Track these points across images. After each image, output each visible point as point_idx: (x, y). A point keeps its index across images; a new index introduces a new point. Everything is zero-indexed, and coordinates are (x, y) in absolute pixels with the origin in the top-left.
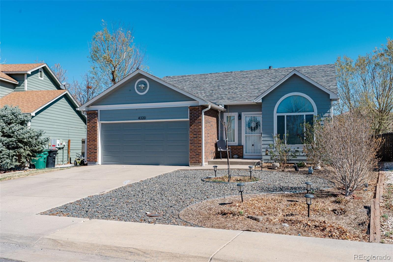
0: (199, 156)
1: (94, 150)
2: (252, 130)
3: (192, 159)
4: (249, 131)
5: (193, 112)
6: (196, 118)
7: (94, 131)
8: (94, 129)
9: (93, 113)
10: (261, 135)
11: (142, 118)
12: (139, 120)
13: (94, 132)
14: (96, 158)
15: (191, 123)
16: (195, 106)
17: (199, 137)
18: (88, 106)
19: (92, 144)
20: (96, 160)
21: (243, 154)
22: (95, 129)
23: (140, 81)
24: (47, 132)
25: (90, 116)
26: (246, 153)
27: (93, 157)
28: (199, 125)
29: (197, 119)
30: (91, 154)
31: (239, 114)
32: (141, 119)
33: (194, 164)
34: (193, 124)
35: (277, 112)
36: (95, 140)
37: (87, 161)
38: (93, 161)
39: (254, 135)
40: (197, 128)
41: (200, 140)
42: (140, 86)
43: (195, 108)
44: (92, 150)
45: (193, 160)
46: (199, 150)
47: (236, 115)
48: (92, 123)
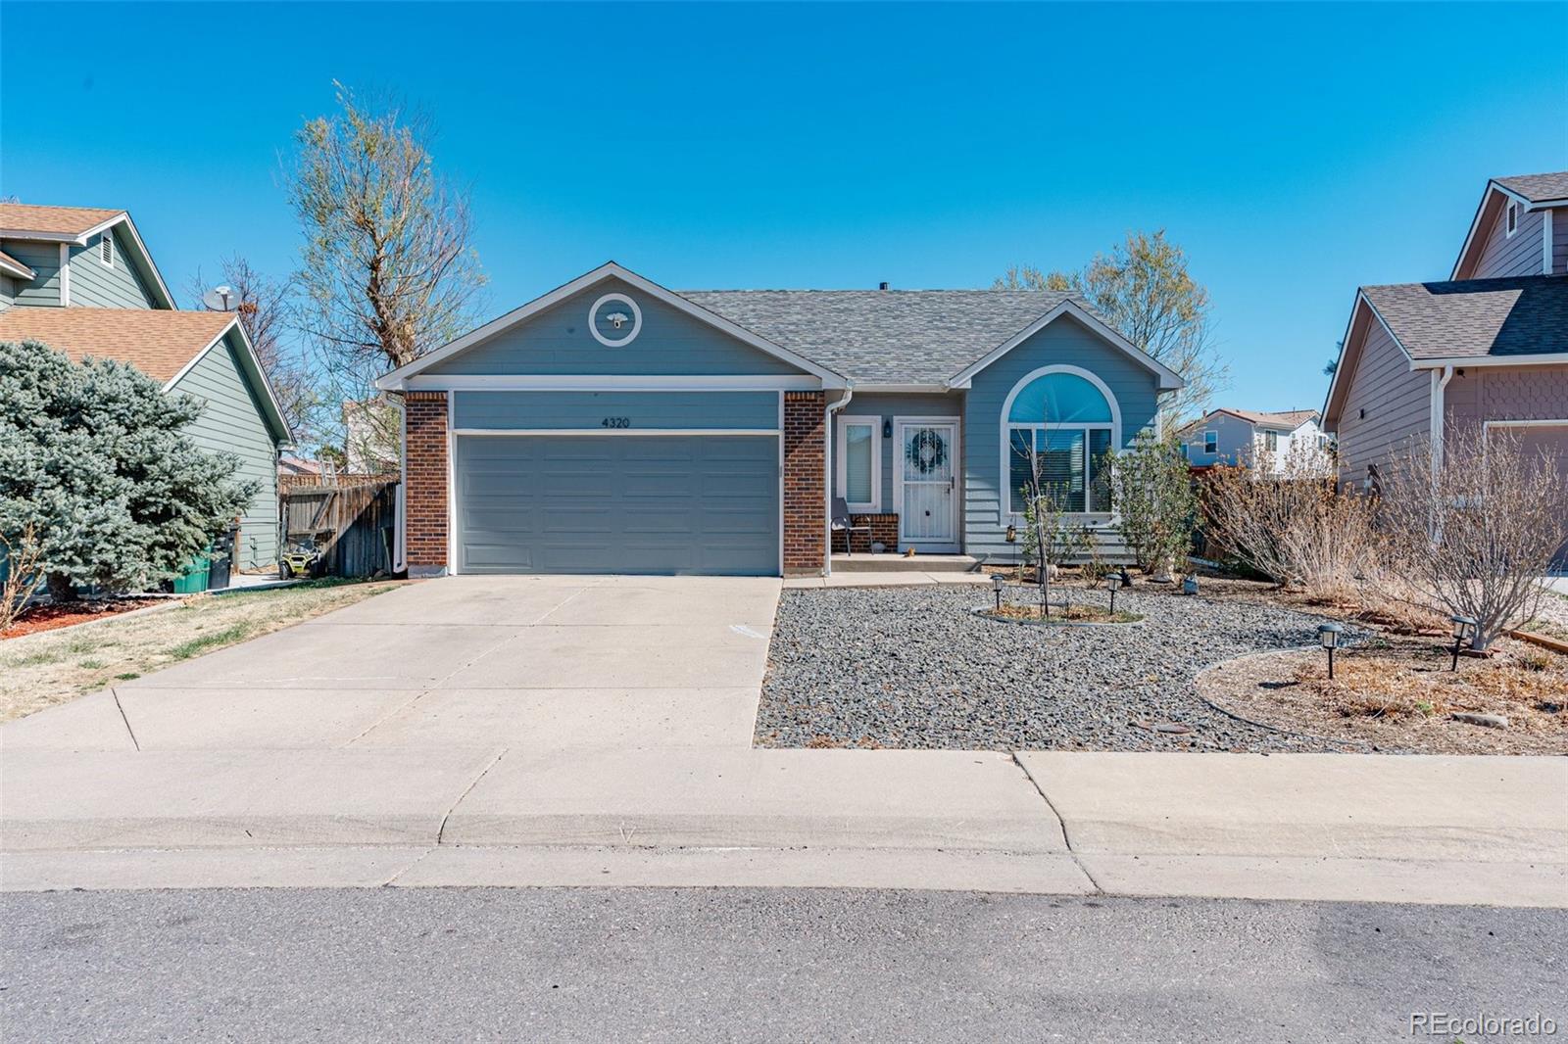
0: (817, 545)
1: (435, 525)
2: (923, 469)
3: (795, 555)
4: (913, 469)
5: (796, 410)
6: (808, 428)
7: (435, 460)
8: (433, 455)
9: (433, 400)
10: (950, 483)
11: (617, 423)
12: (606, 428)
13: (433, 465)
14: (445, 554)
15: (790, 442)
16: (806, 392)
17: (818, 489)
18: (409, 378)
19: (428, 507)
20: (445, 559)
21: (897, 538)
22: (438, 456)
23: (608, 302)
24: (250, 461)
25: (419, 410)
26: (905, 536)
27: (431, 549)
28: (818, 452)
29: (808, 433)
30: (424, 539)
31: (885, 421)
32: (612, 427)
33: (800, 569)
34: (796, 447)
35: (1010, 420)
36: (440, 492)
37: (408, 563)
38: (431, 563)
39: (931, 482)
40: (808, 461)
41: (818, 498)
42: (610, 318)
43: (806, 396)
44: (425, 525)
45: (797, 559)
46: (815, 526)
47: (875, 422)
48: (427, 433)
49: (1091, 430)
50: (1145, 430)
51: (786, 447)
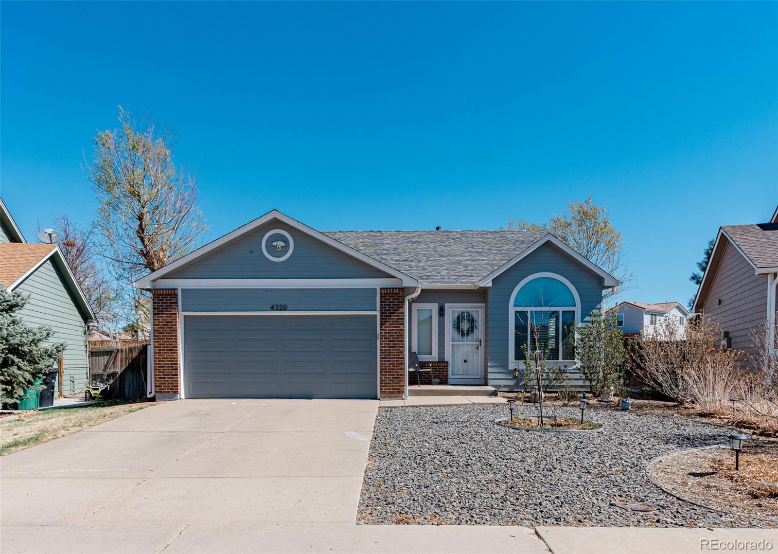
0: (400, 381)
1: (171, 369)
2: (463, 335)
3: (386, 386)
4: (458, 336)
5: (387, 299)
6: (395, 310)
7: (171, 330)
8: (170, 328)
9: (169, 294)
10: (479, 343)
11: (279, 307)
12: (273, 310)
13: (169, 333)
14: (177, 386)
15: (384, 319)
16: (393, 289)
17: (401, 347)
18: (154, 281)
19: (167, 358)
20: (177, 389)
21: (447, 376)
22: (172, 328)
23: (272, 235)
24: (60, 330)
25: (160, 300)
26: (452, 375)
27: (169, 383)
28: (400, 324)
29: (394, 313)
30: (165, 378)
31: (440, 306)
32: (277, 310)
33: (390, 395)
34: (387, 321)
35: (515, 306)
36: (173, 349)
37: (156, 392)
38: (169, 392)
39: (467, 343)
40: (395, 330)
41: (400, 352)
42: (275, 244)
43: (393, 291)
44: (165, 370)
45: (388, 389)
46: (398, 369)
47: (434, 307)
48: (165, 314)
49: (563, 312)
50: (595, 311)
51: (381, 322)
